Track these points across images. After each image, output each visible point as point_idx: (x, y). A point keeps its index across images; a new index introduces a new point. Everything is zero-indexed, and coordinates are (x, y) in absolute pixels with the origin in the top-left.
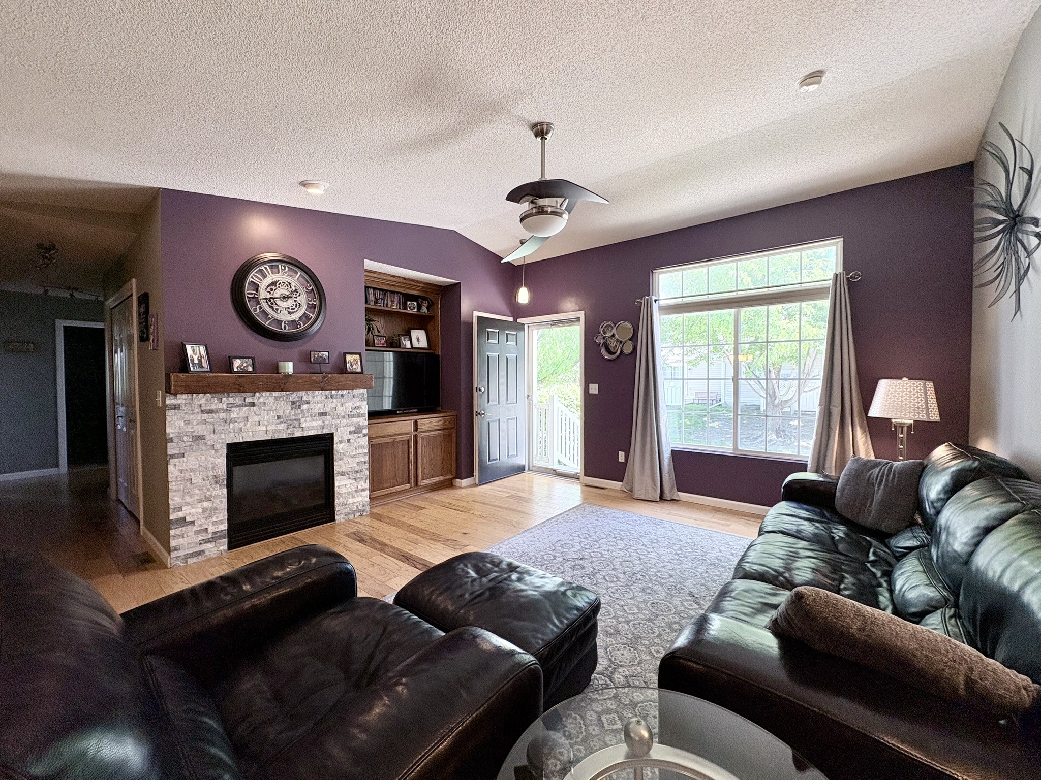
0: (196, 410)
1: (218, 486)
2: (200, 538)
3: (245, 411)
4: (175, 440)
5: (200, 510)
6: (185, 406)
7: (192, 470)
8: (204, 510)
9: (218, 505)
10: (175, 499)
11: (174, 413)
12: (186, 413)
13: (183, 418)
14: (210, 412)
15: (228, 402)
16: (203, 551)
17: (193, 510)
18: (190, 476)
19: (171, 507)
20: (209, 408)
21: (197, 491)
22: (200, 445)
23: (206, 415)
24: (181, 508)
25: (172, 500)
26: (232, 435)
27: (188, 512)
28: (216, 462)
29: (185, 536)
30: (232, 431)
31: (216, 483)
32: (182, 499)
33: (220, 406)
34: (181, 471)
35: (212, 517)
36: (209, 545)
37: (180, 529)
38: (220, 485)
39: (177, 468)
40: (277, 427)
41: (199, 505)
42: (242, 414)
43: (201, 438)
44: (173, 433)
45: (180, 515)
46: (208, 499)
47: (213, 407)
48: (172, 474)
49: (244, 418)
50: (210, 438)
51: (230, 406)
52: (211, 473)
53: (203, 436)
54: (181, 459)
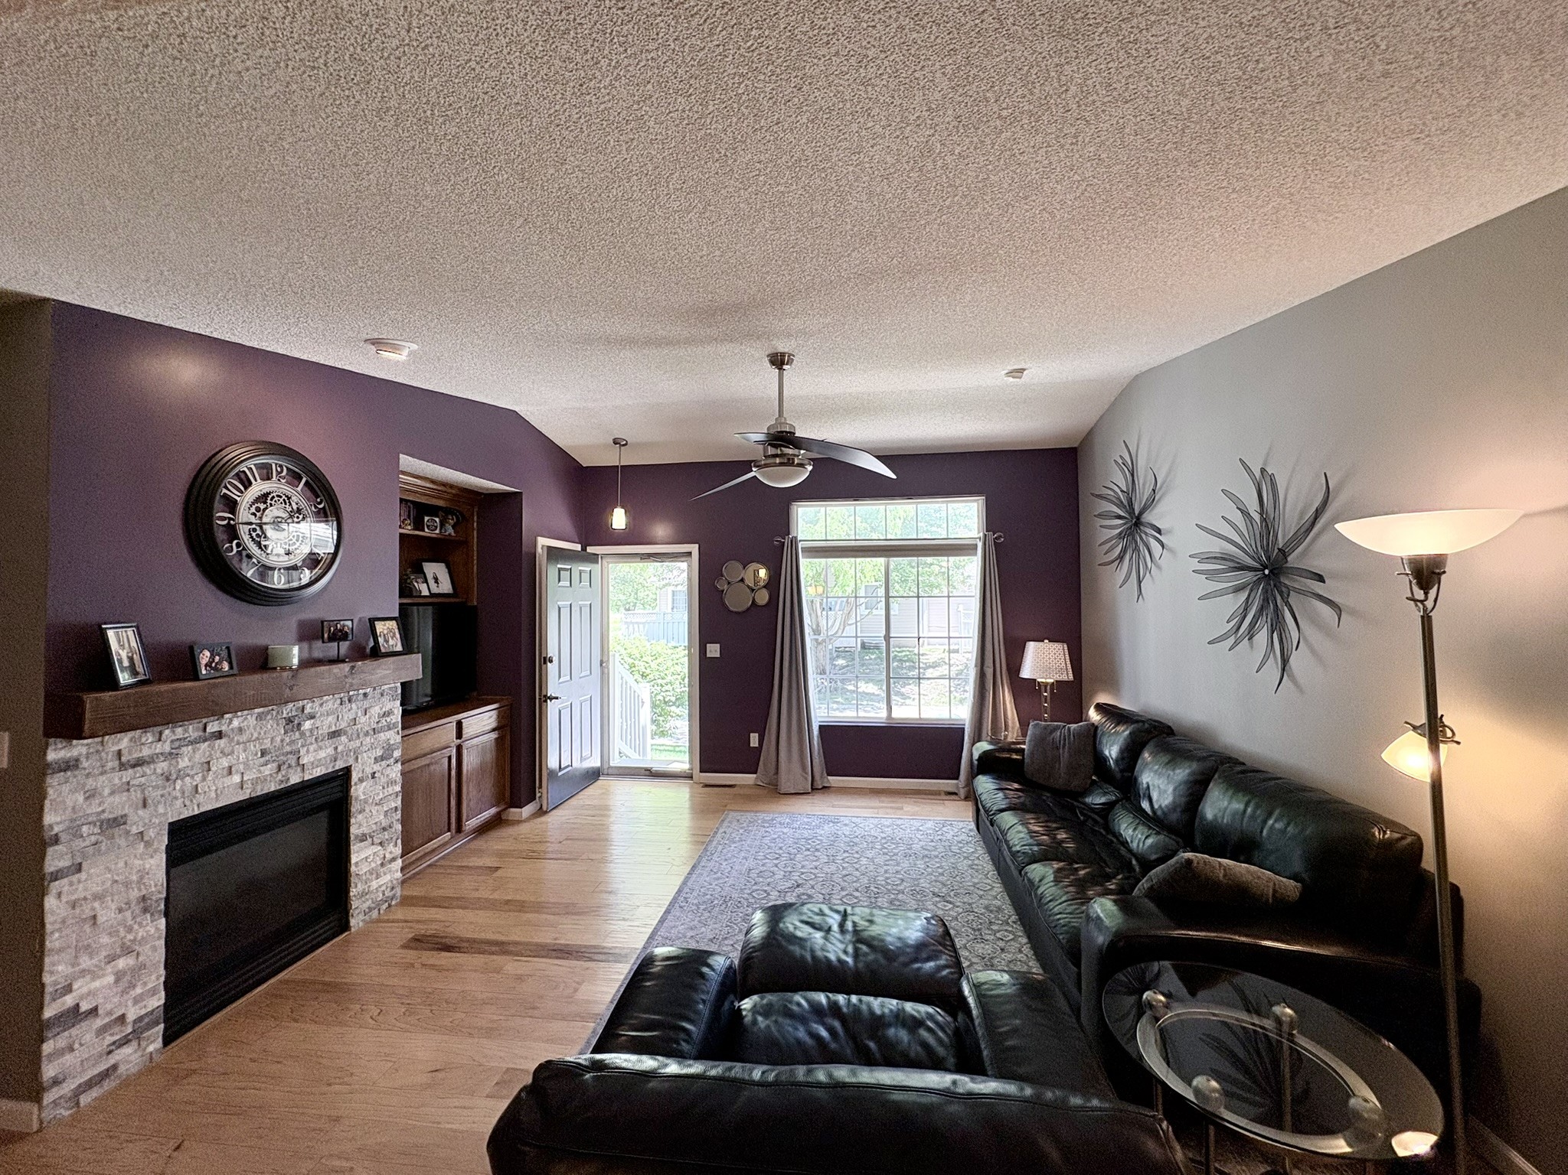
0: (110, 765)
1: (148, 916)
2: (109, 1039)
3: (205, 749)
4: (63, 837)
5: (111, 979)
6: (87, 758)
7: (97, 897)
8: (119, 976)
9: (148, 957)
10: (56, 970)
11: (63, 780)
12: (88, 775)
13: (84, 785)
14: (139, 763)
15: (174, 738)
16: (115, 1067)
17: (97, 984)
18: (93, 909)
19: (49, 989)
20: (135, 756)
21: (105, 939)
22: (116, 836)
23: (130, 771)
24: (70, 986)
25: (52, 973)
26: (179, 803)
27: (85, 990)
28: (147, 866)
29: (76, 1046)
30: (179, 795)
31: (145, 910)
32: (73, 966)
33: (159, 748)
34: (73, 905)
35: (134, 987)
36: (127, 1050)
37: (66, 1034)
38: (152, 915)
39: (64, 899)
40: (260, 772)
41: (109, 969)
42: (199, 757)
43: (118, 822)
44: (58, 823)
45: (69, 1001)
46: (127, 950)
47: (146, 752)
48: (53, 913)
49: (202, 764)
50: (138, 819)
51: (177, 744)
52: (135, 894)
53: (122, 817)
54: (75, 878)
